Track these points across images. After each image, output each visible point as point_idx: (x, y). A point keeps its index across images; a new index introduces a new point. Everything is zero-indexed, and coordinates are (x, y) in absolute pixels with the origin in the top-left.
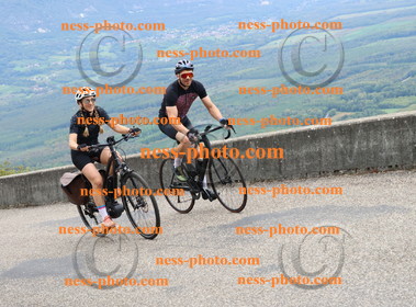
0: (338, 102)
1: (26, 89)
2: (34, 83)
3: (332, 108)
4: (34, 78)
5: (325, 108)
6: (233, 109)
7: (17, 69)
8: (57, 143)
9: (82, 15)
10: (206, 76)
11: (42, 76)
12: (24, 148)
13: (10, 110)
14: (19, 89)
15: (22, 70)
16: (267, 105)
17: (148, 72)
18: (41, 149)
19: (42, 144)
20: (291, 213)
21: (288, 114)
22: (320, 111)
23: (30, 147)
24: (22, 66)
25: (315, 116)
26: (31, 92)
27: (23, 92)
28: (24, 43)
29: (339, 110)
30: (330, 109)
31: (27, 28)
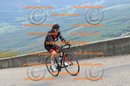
0: (127, 28)
1: (20, 27)
2: (23, 25)
3: (125, 31)
4: (23, 23)
5: (122, 31)
6: (90, 32)
7: (17, 20)
8: (31, 45)
9: (38, 1)
10: (81, 21)
11: (25, 22)
12: (20, 47)
13: (15, 34)
14: (18, 26)
15: (19, 20)
16: (103, 30)
17: (61, 20)
18: (26, 47)
19: (26, 45)
20: (121, 67)
21: (110, 33)
22: (121, 32)
23: (22, 46)
24: (19, 19)
25: (119, 33)
26: (22, 28)
27: (19, 27)
28: (19, 11)
29: (127, 31)
30: (124, 31)
31: (20, 6)
